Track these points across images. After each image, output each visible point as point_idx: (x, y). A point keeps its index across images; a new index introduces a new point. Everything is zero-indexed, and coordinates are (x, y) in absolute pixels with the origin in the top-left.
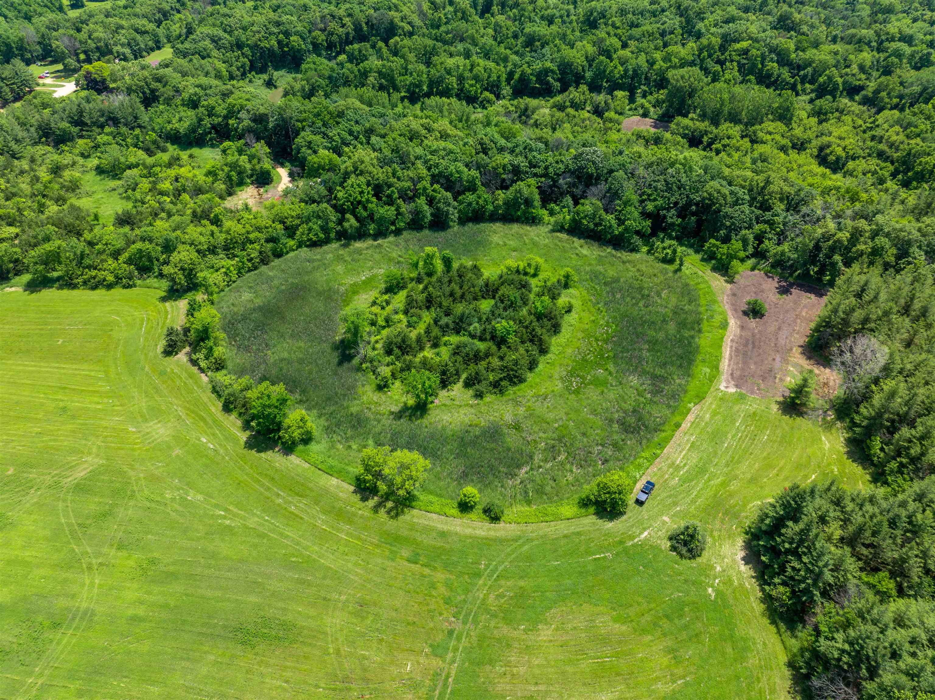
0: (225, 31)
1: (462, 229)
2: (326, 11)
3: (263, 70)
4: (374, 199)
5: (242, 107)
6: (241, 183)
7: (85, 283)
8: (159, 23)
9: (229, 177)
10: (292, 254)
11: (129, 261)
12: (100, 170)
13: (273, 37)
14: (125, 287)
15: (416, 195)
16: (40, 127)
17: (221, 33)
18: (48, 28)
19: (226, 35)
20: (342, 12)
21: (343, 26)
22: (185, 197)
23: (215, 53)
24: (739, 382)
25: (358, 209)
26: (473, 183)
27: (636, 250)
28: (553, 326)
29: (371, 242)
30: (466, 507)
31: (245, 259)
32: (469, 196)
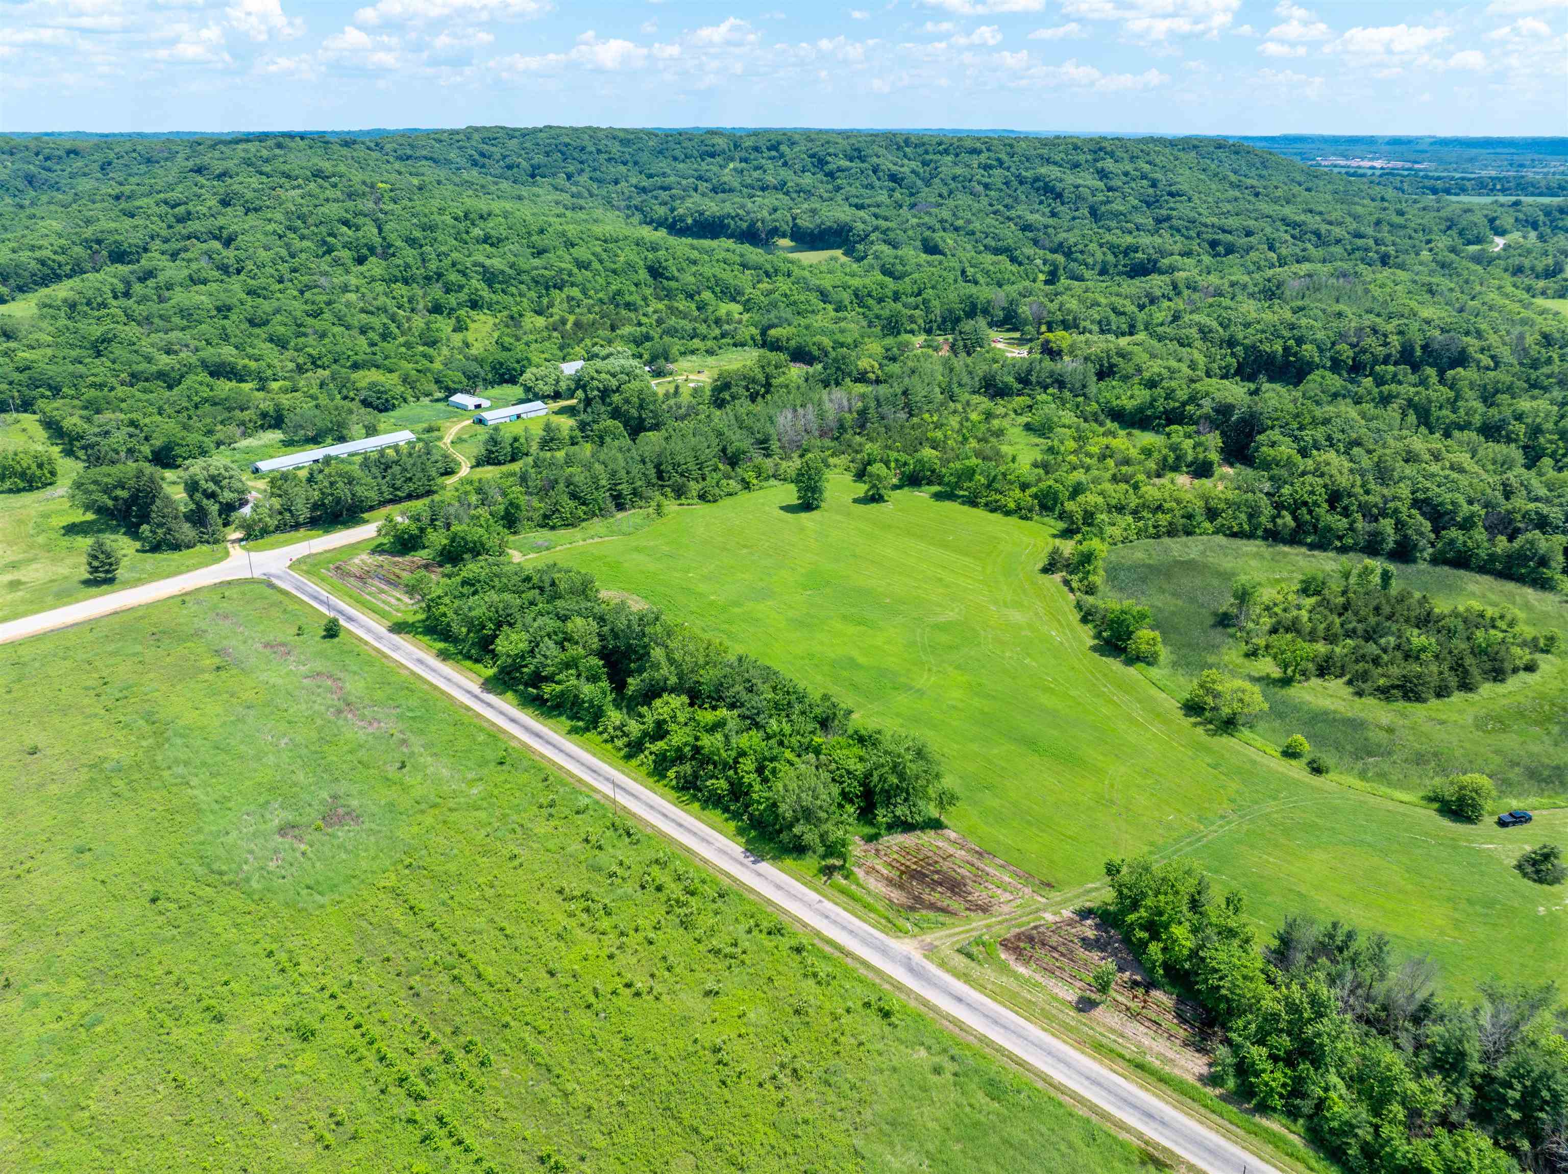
0: (1221, 324)
1: (1431, 569)
2: (1367, 323)
3: (1251, 378)
4: (1326, 506)
5: (1207, 394)
6: (1175, 469)
7: (986, 505)
8: (1141, 307)
9: (1165, 459)
10: (1205, 537)
11: (1035, 496)
12: (1028, 427)
13: (1281, 341)
14: (1022, 518)
15: (1383, 514)
16: (984, 378)
17: (1215, 324)
18: (1020, 294)
19: (1221, 330)
20: (1390, 327)
21: (1385, 344)
22: (1110, 463)
23: (1198, 344)
25: (1303, 510)
26: (1468, 520)
28: (1494, 670)
29: (1304, 550)
30: (1290, 755)
31: (1150, 523)
32: (1455, 532)
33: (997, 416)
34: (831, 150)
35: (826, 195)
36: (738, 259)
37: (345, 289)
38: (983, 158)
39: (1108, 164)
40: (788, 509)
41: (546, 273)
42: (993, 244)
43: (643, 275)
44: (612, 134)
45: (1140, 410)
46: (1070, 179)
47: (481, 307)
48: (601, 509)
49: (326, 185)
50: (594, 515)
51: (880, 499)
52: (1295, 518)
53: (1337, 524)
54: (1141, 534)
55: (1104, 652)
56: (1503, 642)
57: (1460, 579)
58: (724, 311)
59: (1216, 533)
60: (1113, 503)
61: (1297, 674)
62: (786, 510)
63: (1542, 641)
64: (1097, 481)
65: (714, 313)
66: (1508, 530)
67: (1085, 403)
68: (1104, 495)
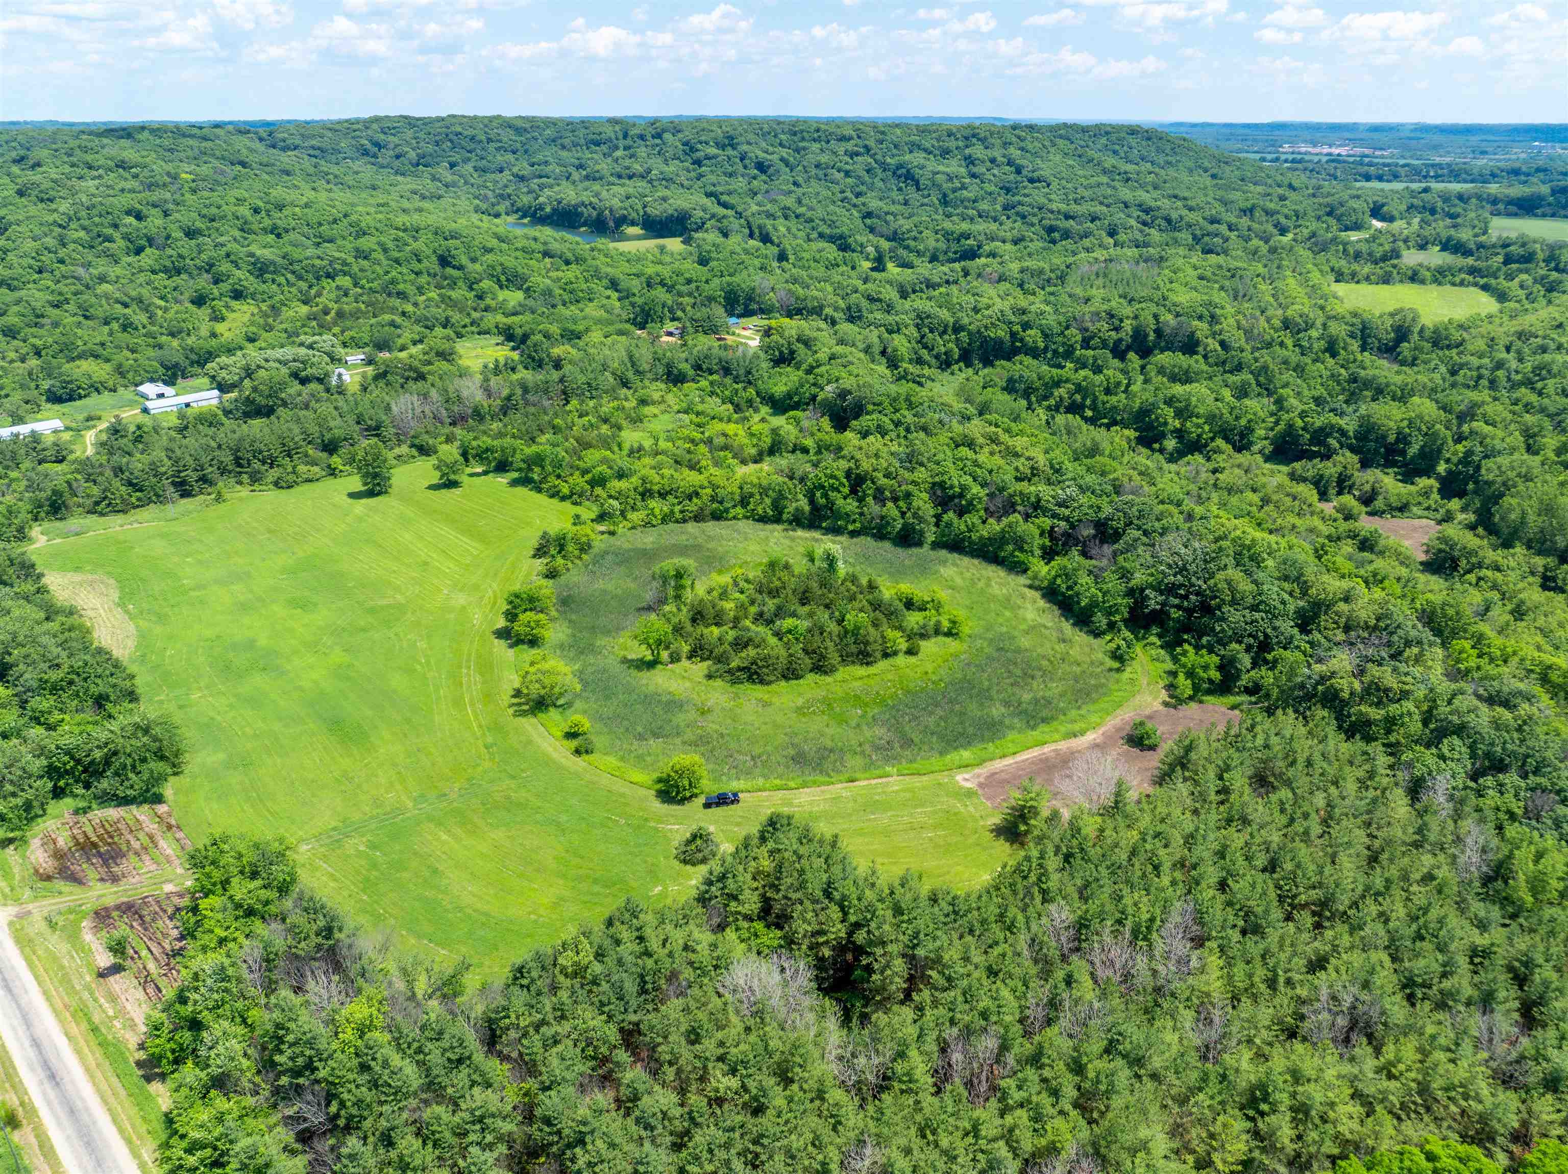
2: (1104, 308)
4: (845, 490)
7: (547, 490)
10: (732, 522)
13: (1006, 327)
16: (668, 365)
24: (992, 783)
25: (818, 494)
26: (970, 503)
27: (1097, 634)
28: (861, 652)
29: (817, 535)
30: (571, 735)
31: (677, 509)
32: (950, 515)
33: (654, 403)
34: (703, 138)
35: (686, 183)
36: (539, 247)
37: (102, 279)
38: (850, 146)
39: (977, 151)
40: (353, 495)
41: (317, 262)
42: (828, 231)
43: (432, 264)
44: (507, 124)
45: (789, 395)
46: (932, 165)
47: (245, 298)
48: (158, 496)
49: (127, 175)
50: (150, 501)
51: (451, 484)
52: (812, 502)
53: (848, 508)
54: (666, 519)
55: (503, 634)
56: (875, 625)
57: (944, 562)
58: (501, 299)
59: (747, 518)
60: (656, 488)
61: (665, 655)
62: (352, 495)
63: (946, 625)
64: (657, 467)
65: (488, 301)
66: (1006, 513)
67: (745, 389)
68: (644, 480)
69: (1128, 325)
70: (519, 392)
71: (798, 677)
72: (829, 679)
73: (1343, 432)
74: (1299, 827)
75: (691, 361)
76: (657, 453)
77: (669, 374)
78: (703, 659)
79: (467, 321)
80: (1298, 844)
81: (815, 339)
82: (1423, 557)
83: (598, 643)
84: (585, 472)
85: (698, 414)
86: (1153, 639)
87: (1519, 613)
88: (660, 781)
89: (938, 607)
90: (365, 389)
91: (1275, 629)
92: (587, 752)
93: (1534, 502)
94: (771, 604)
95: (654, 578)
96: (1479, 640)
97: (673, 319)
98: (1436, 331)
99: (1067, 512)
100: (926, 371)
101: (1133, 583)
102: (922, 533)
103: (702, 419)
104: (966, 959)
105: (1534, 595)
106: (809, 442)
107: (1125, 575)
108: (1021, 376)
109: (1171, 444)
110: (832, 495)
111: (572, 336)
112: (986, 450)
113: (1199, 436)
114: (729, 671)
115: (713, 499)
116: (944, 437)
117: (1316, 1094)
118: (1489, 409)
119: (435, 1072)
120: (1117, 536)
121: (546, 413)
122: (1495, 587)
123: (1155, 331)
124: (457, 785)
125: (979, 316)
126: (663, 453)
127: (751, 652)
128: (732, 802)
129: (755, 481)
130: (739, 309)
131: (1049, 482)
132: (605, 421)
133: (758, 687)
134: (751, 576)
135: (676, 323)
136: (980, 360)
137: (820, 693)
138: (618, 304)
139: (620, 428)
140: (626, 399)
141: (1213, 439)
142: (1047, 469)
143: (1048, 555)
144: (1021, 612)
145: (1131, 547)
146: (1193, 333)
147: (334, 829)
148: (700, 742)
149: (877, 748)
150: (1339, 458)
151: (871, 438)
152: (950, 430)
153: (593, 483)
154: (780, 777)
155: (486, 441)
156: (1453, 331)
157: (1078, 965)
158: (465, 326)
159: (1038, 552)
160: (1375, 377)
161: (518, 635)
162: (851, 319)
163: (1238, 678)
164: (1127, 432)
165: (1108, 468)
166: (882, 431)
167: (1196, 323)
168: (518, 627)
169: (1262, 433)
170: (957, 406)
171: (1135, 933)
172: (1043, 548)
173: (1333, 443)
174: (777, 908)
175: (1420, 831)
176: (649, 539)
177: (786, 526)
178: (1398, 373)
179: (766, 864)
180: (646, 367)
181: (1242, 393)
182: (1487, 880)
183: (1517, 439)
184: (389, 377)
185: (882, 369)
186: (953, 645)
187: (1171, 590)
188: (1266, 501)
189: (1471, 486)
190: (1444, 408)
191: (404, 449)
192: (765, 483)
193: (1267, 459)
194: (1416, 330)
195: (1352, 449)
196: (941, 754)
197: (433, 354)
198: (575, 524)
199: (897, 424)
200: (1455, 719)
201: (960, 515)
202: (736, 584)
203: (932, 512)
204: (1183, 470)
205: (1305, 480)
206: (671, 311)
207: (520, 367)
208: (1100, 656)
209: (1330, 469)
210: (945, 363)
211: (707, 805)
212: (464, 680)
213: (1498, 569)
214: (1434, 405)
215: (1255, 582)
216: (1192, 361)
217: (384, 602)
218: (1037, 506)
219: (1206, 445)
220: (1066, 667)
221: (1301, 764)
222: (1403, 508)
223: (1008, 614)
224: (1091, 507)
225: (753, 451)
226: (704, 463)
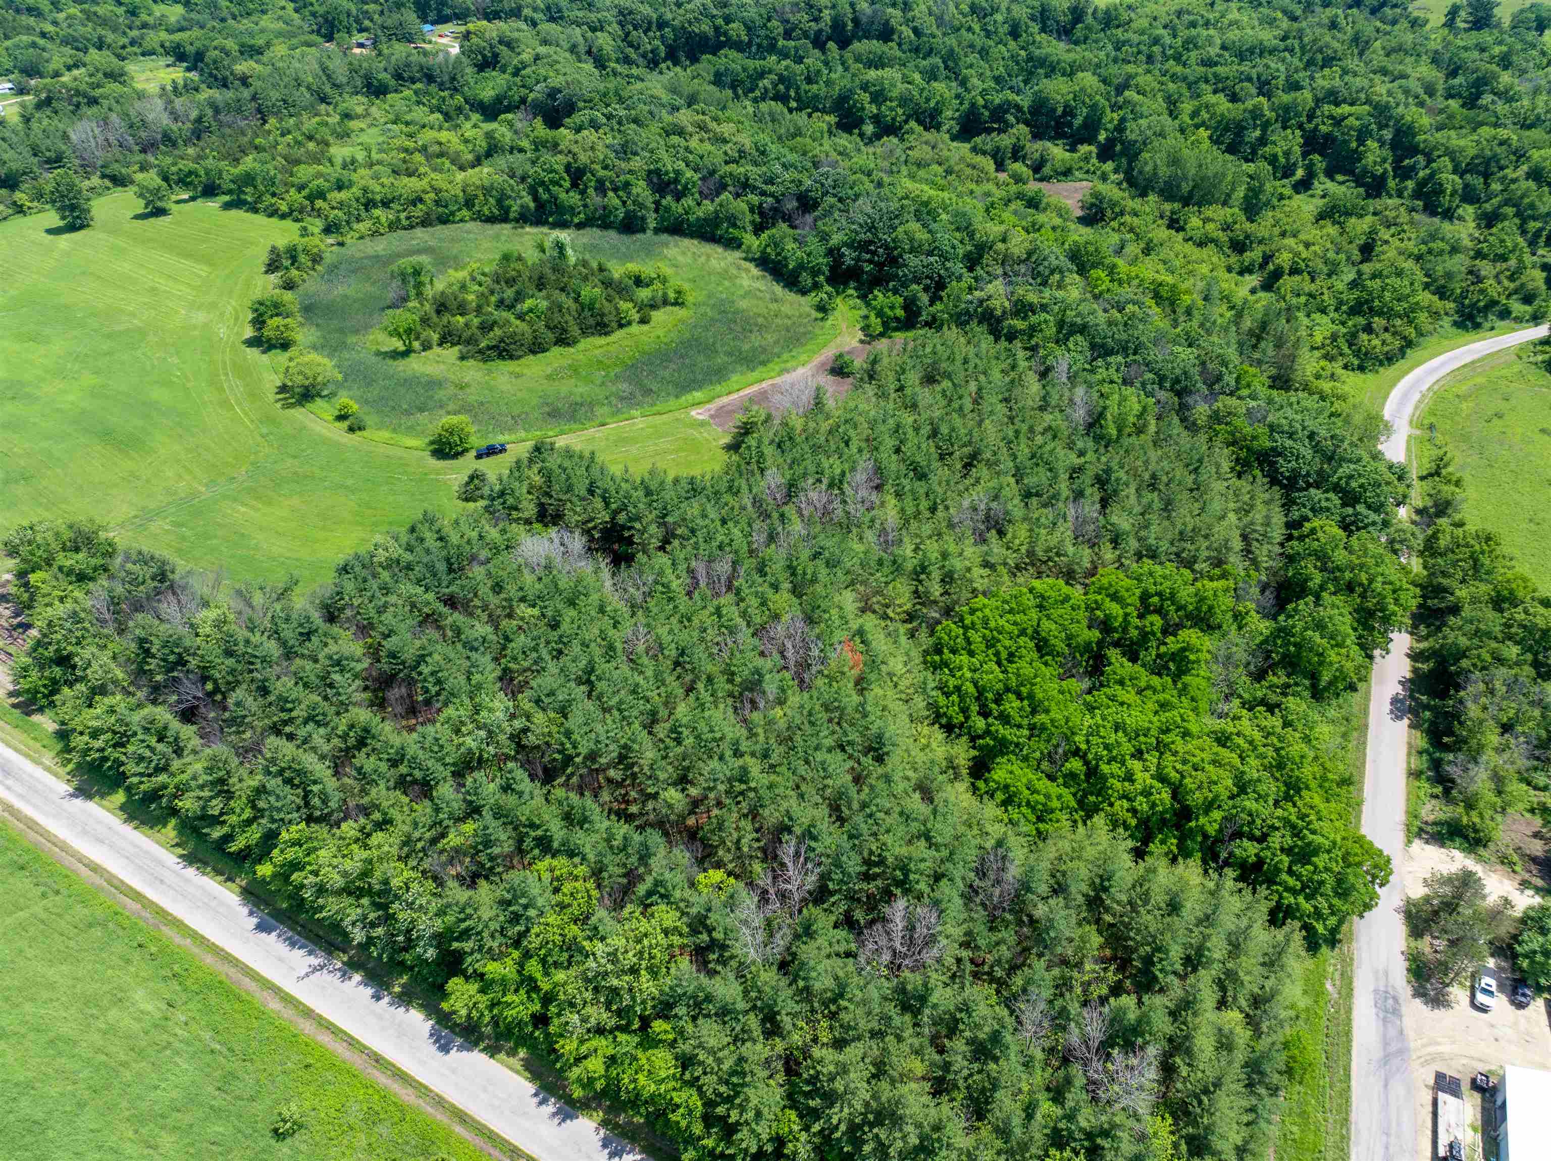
4: (567, 184)
11: (308, 197)
24: (720, 415)
25: (541, 190)
26: (685, 187)
27: (804, 292)
28: (598, 324)
29: (545, 230)
30: (341, 418)
31: (403, 216)
32: (668, 200)
40: (53, 231)
51: (160, 212)
52: (536, 199)
53: (572, 201)
54: (394, 226)
55: (251, 343)
56: (609, 300)
57: (667, 245)
58: (158, 14)
59: (472, 219)
60: (378, 198)
61: (416, 345)
62: (50, 231)
63: (672, 295)
64: (376, 177)
65: (144, 17)
66: (718, 194)
67: (451, 96)
68: (365, 190)
69: (827, 14)
70: (209, 112)
71: (544, 350)
72: (572, 350)
73: (1018, 108)
74: (955, 405)
75: (391, 69)
76: (371, 165)
77: (369, 85)
78: (453, 344)
79: (125, 41)
80: (955, 415)
81: (518, 41)
82: (1079, 213)
83: (349, 341)
84: (301, 188)
85: (407, 124)
86: (851, 292)
87: (1147, 251)
88: (432, 443)
89: (664, 281)
90: (27, 120)
91: (947, 269)
92: (360, 429)
93: (1164, 155)
94: (509, 293)
95: (393, 277)
96: (1112, 270)
97: (361, 31)
98: (1107, 12)
99: (773, 189)
100: (635, 71)
101: (831, 242)
102: (643, 219)
103: (414, 129)
104: (704, 516)
105: (1161, 233)
106: (525, 144)
107: (824, 237)
108: (727, 69)
109: (869, 129)
110: (555, 189)
111: (252, 52)
112: (696, 137)
113: (894, 119)
114: (480, 352)
115: (437, 203)
116: (655, 127)
117: (957, 564)
118: (1140, 80)
119: (291, 643)
120: (816, 205)
121: (243, 134)
122: (1131, 230)
123: (853, 20)
124: (244, 469)
125: (682, 11)
126: (379, 163)
127: (497, 332)
128: (501, 452)
129: (478, 183)
130: (432, 16)
131: (756, 164)
132: (310, 138)
133: (509, 362)
134: (487, 270)
135: (365, 34)
136: (687, 57)
137: (565, 362)
138: (296, 15)
139: (327, 144)
140: (328, 115)
141: (906, 122)
142: (754, 152)
143: (758, 229)
144: (738, 281)
145: (828, 213)
146: (887, 21)
147: (135, 517)
148: (465, 409)
149: (622, 399)
150: (1014, 131)
151: (585, 133)
152: (660, 120)
153: (311, 198)
154: (541, 429)
155: (186, 165)
156: (1121, 10)
157: (790, 510)
158: (124, 47)
159: (750, 228)
160: (1048, 56)
161: (269, 340)
162: (552, 19)
163: (919, 314)
164: (827, 118)
165: (808, 148)
166: (595, 125)
167: (890, 10)
168: (267, 333)
169: (949, 113)
170: (665, 97)
171: (831, 486)
172: (753, 222)
173: (1011, 119)
174: (551, 510)
175: (1044, 399)
176: (380, 246)
177: (513, 224)
178: (1069, 51)
179: (538, 480)
180: (344, 80)
181: (931, 75)
182: (1090, 426)
183: (1160, 104)
184: (54, 104)
185: (588, 66)
186: (681, 313)
187: (863, 246)
188: (949, 172)
189: (1118, 148)
190: (1104, 81)
191: (95, 181)
192: (486, 183)
193: (953, 138)
194: (1090, 11)
195: (1027, 123)
196: (677, 397)
197: (100, 75)
198: (302, 236)
199: (609, 117)
200: (1079, 320)
201: (678, 200)
202: (473, 279)
203: (651, 199)
204: (878, 151)
205: (984, 153)
206: (357, 21)
207: (203, 86)
208: (808, 309)
209: (1006, 141)
210: (653, 63)
211: (479, 456)
212: (225, 386)
213: (1136, 214)
214: (1096, 78)
215: (930, 232)
216: (885, 48)
217: (122, 327)
218: (745, 186)
219: (901, 128)
220: (778, 321)
221: (958, 363)
222: (1067, 173)
223: (726, 283)
224: (793, 181)
225: (470, 157)
226: (422, 170)
